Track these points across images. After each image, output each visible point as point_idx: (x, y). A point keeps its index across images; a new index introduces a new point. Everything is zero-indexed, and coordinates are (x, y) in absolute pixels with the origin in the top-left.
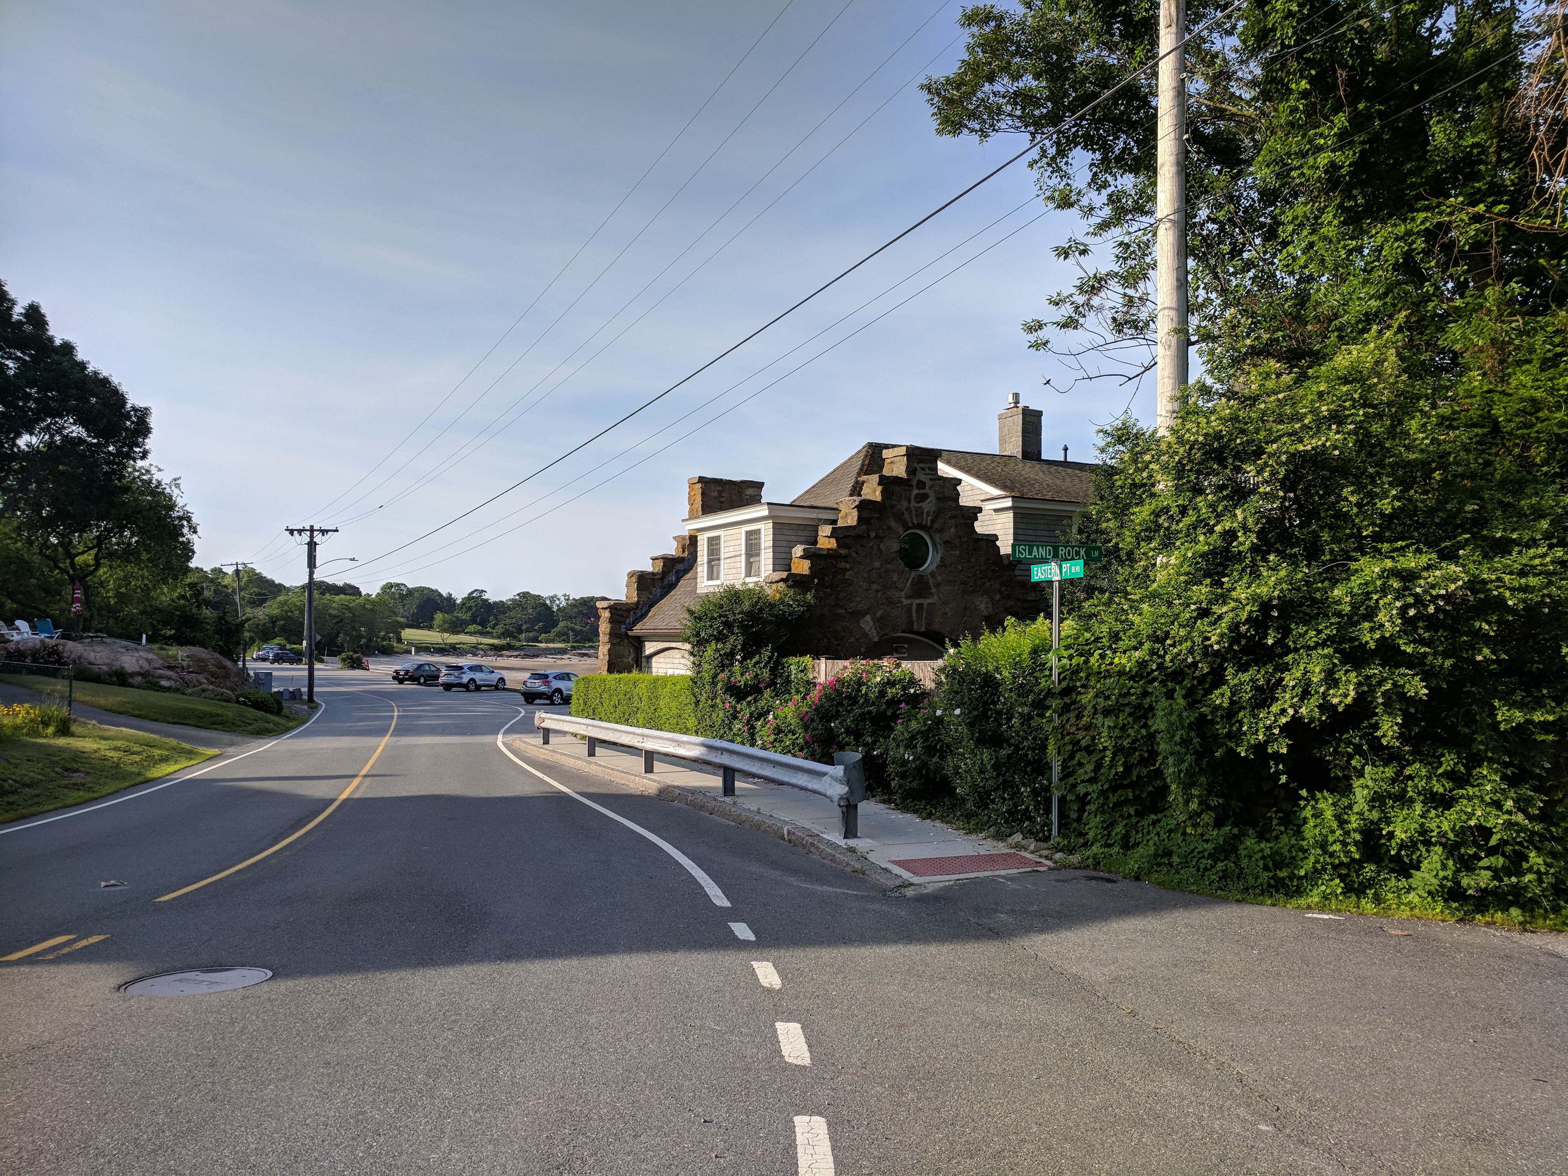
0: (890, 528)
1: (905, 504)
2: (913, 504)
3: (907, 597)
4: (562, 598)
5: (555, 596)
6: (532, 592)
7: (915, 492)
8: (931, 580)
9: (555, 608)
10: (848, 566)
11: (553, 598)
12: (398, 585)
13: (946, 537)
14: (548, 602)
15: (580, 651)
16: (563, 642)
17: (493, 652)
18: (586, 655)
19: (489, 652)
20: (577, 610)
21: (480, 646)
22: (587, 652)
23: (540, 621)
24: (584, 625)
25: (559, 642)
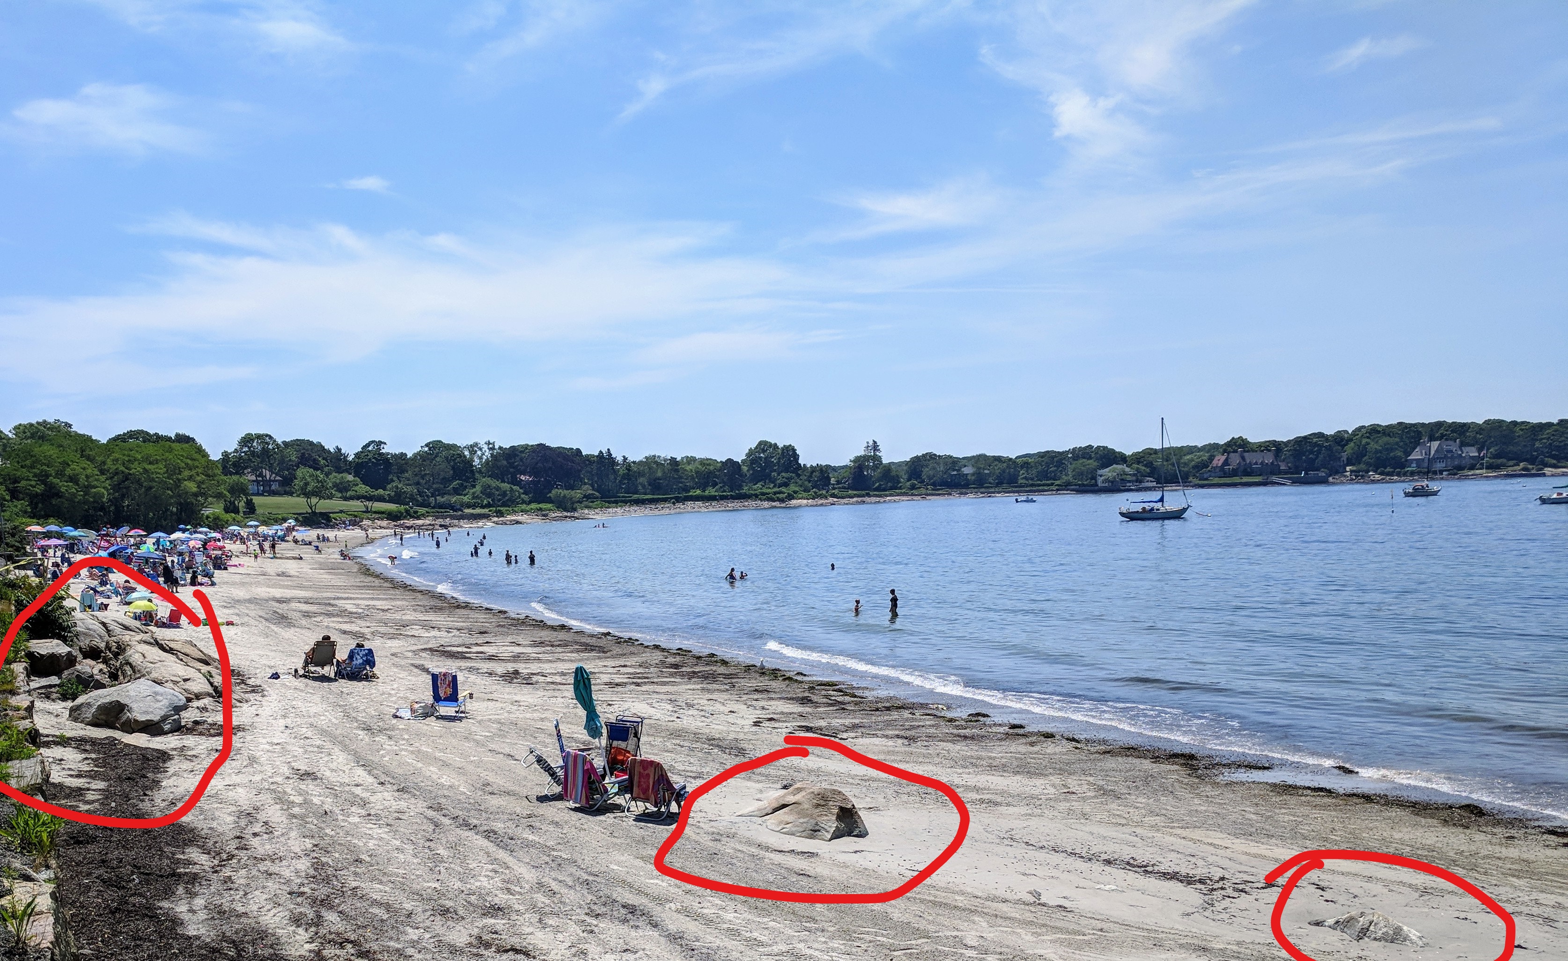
4: (485, 448)
5: (476, 444)
6: (446, 441)
9: (476, 462)
11: (473, 448)
12: (259, 437)
14: (467, 453)
15: (509, 518)
16: (488, 506)
17: (384, 523)
18: (518, 522)
19: (379, 522)
20: (505, 463)
21: (369, 515)
22: (519, 518)
23: (454, 479)
24: (515, 482)
25: (483, 507)
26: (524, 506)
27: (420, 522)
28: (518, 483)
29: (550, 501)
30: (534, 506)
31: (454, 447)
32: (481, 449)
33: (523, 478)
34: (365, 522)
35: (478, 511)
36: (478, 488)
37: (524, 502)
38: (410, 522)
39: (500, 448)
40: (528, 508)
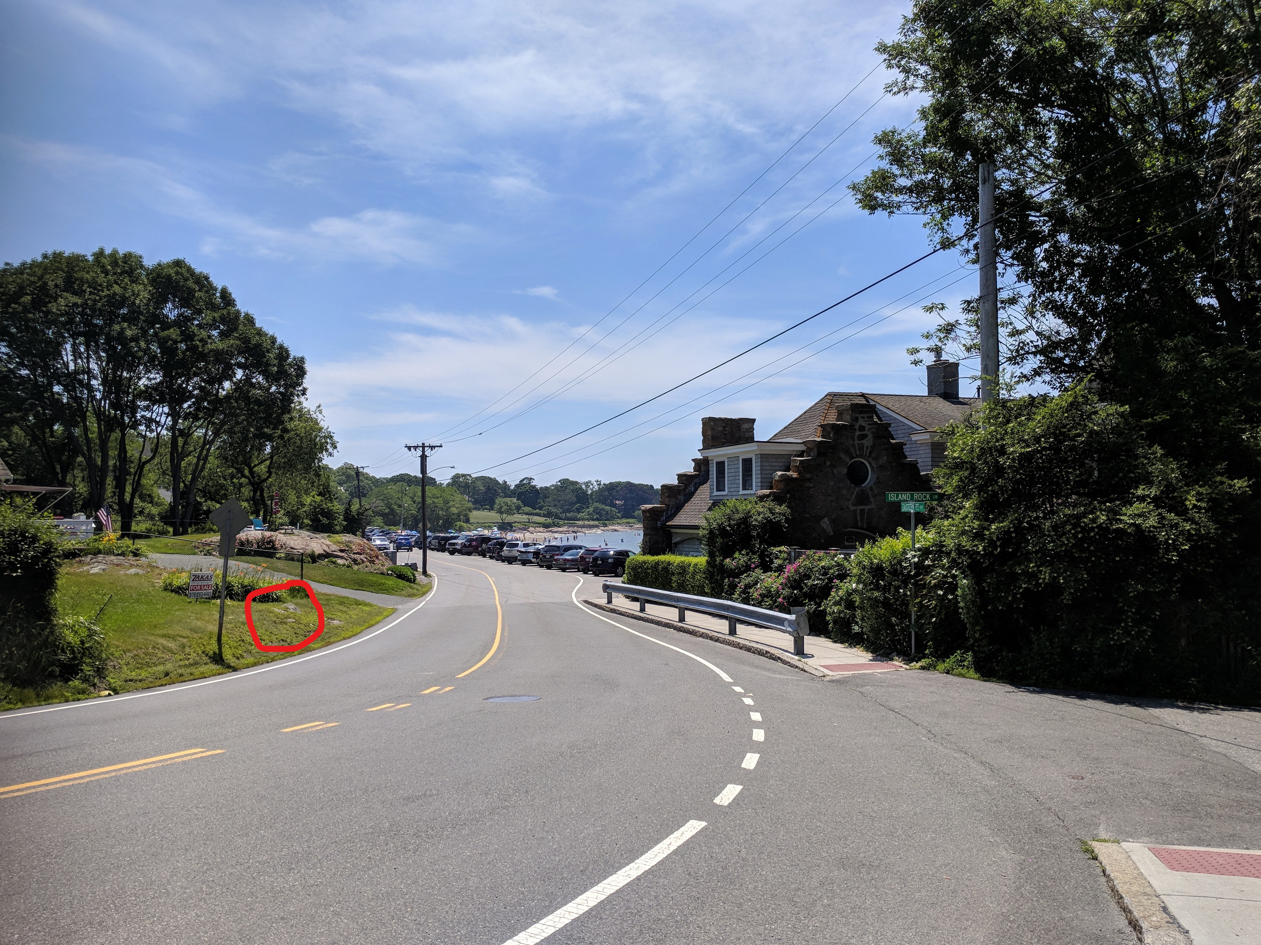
0: (840, 459)
1: (851, 442)
2: (857, 442)
3: (853, 505)
4: (595, 484)
5: (590, 482)
6: (571, 479)
7: (858, 433)
8: (870, 493)
9: (589, 492)
10: (811, 485)
11: (587, 484)
12: (464, 475)
13: (881, 462)
14: (584, 487)
15: (610, 527)
16: (597, 519)
17: (541, 529)
18: (615, 530)
19: (538, 529)
20: (607, 493)
21: (531, 525)
22: (616, 528)
23: (577, 503)
24: (613, 505)
25: (593, 520)
26: (619, 521)
27: (561, 529)
28: (614, 505)
29: (634, 517)
30: (625, 520)
31: (576, 483)
32: (592, 485)
33: (617, 502)
34: (531, 529)
35: (591, 523)
36: (591, 509)
37: (618, 518)
38: (555, 529)
39: (604, 484)
40: (621, 522)
